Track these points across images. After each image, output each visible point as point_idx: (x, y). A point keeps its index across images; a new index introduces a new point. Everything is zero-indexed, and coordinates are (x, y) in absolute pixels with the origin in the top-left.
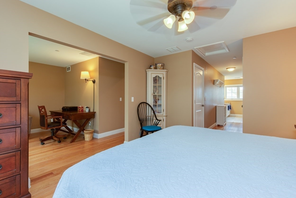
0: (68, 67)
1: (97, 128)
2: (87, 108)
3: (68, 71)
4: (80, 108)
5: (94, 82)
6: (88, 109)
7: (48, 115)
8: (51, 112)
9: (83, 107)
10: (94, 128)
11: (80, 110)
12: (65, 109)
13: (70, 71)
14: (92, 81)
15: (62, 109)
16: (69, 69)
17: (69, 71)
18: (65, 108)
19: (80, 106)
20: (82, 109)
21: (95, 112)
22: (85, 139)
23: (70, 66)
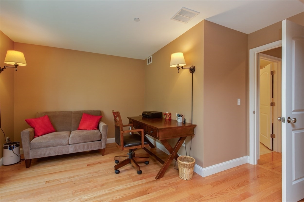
0: (149, 58)
1: (202, 157)
2: (179, 116)
3: (148, 63)
4: (166, 114)
5: (192, 70)
6: (181, 118)
7: (123, 124)
8: (129, 119)
9: (170, 114)
10: (192, 154)
11: (167, 119)
12: (146, 115)
13: (152, 62)
14: (190, 68)
15: (142, 114)
16: (151, 60)
17: (150, 63)
18: (146, 113)
19: (167, 112)
20: (169, 116)
21: (195, 126)
22: (180, 176)
23: (151, 56)
